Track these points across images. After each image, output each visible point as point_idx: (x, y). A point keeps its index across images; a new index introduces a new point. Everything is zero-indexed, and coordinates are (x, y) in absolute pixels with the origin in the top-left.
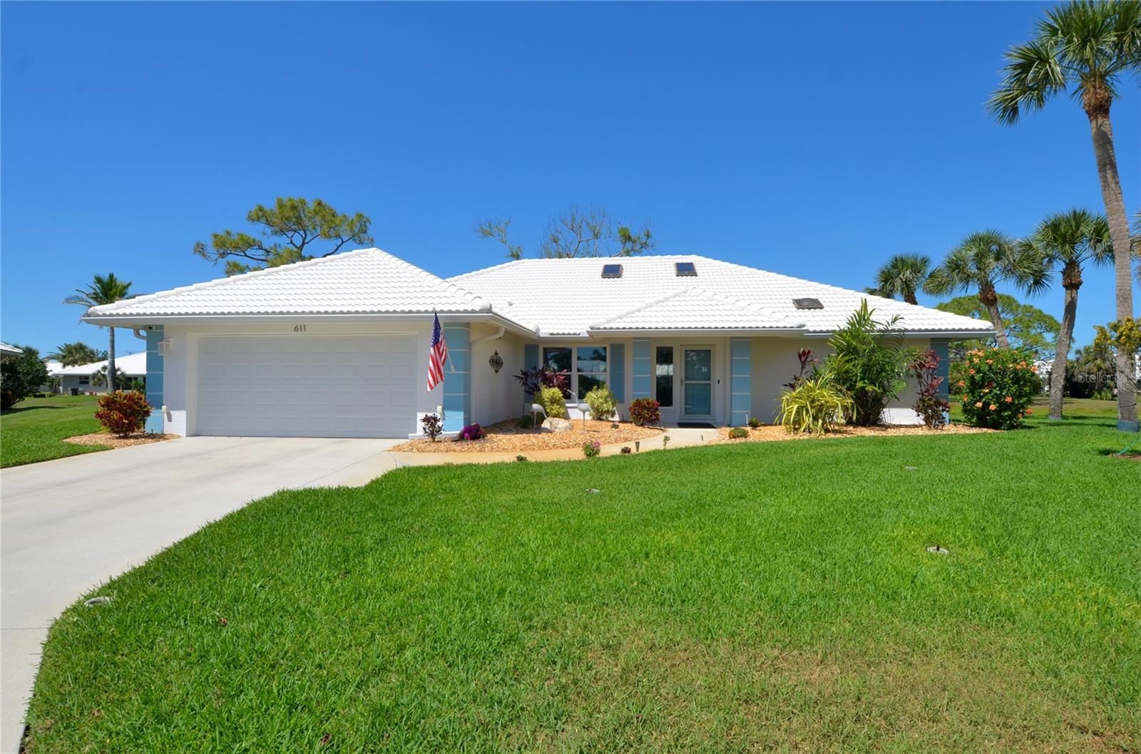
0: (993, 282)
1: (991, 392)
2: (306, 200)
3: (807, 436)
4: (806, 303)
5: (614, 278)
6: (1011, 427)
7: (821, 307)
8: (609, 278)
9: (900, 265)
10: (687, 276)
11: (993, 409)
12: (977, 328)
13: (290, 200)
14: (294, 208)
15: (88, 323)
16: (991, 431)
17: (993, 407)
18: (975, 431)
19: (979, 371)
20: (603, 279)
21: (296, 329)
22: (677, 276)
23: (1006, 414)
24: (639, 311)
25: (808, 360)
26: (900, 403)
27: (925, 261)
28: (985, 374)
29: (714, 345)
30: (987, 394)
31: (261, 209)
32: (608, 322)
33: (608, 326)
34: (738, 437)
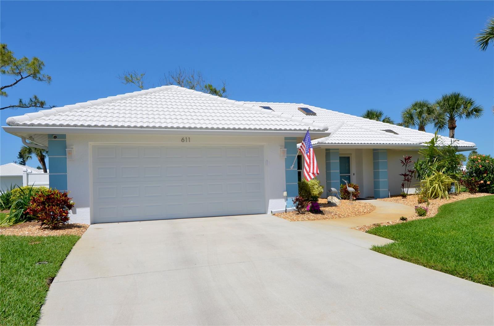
10: (311, 115)
11: (489, 184)
19: (482, 166)
21: (183, 140)
22: (307, 115)
25: (409, 161)
29: (351, 154)
30: (485, 176)
33: (327, 142)
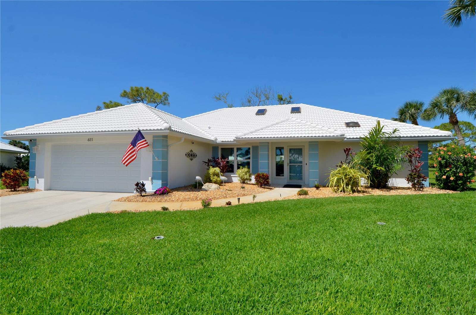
0: (456, 113)
1: (451, 170)
2: (143, 88)
3: (342, 195)
4: (351, 125)
5: (261, 115)
6: (463, 190)
7: (359, 126)
8: (259, 115)
9: (409, 107)
10: (296, 113)
11: (452, 180)
12: (443, 135)
13: (136, 87)
14: (137, 91)
15: (3, 139)
16: (451, 192)
17: (452, 178)
18: (442, 192)
19: (443, 159)
20: (256, 116)
22: (291, 113)
23: (460, 182)
24: (262, 129)
25: (349, 153)
26: (398, 176)
27: (421, 104)
28: (447, 160)
29: (304, 146)
30: (448, 171)
31: (125, 92)
32: (245, 135)
33: (244, 137)
34: (302, 195)
